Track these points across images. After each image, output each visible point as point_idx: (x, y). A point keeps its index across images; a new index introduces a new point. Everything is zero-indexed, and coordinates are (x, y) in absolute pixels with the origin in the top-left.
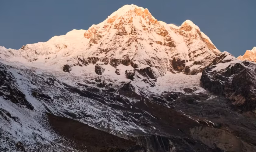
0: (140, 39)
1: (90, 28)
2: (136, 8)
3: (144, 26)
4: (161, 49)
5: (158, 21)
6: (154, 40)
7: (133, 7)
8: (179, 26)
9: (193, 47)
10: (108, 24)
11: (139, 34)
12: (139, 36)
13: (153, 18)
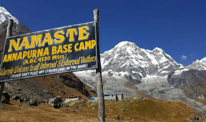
0: (131, 58)
1: (104, 53)
2: (128, 43)
3: (133, 52)
4: (143, 63)
5: (140, 49)
6: (139, 58)
7: (126, 42)
8: (152, 51)
9: (161, 61)
10: (114, 51)
11: (130, 56)
12: (131, 57)
13: (138, 47)
